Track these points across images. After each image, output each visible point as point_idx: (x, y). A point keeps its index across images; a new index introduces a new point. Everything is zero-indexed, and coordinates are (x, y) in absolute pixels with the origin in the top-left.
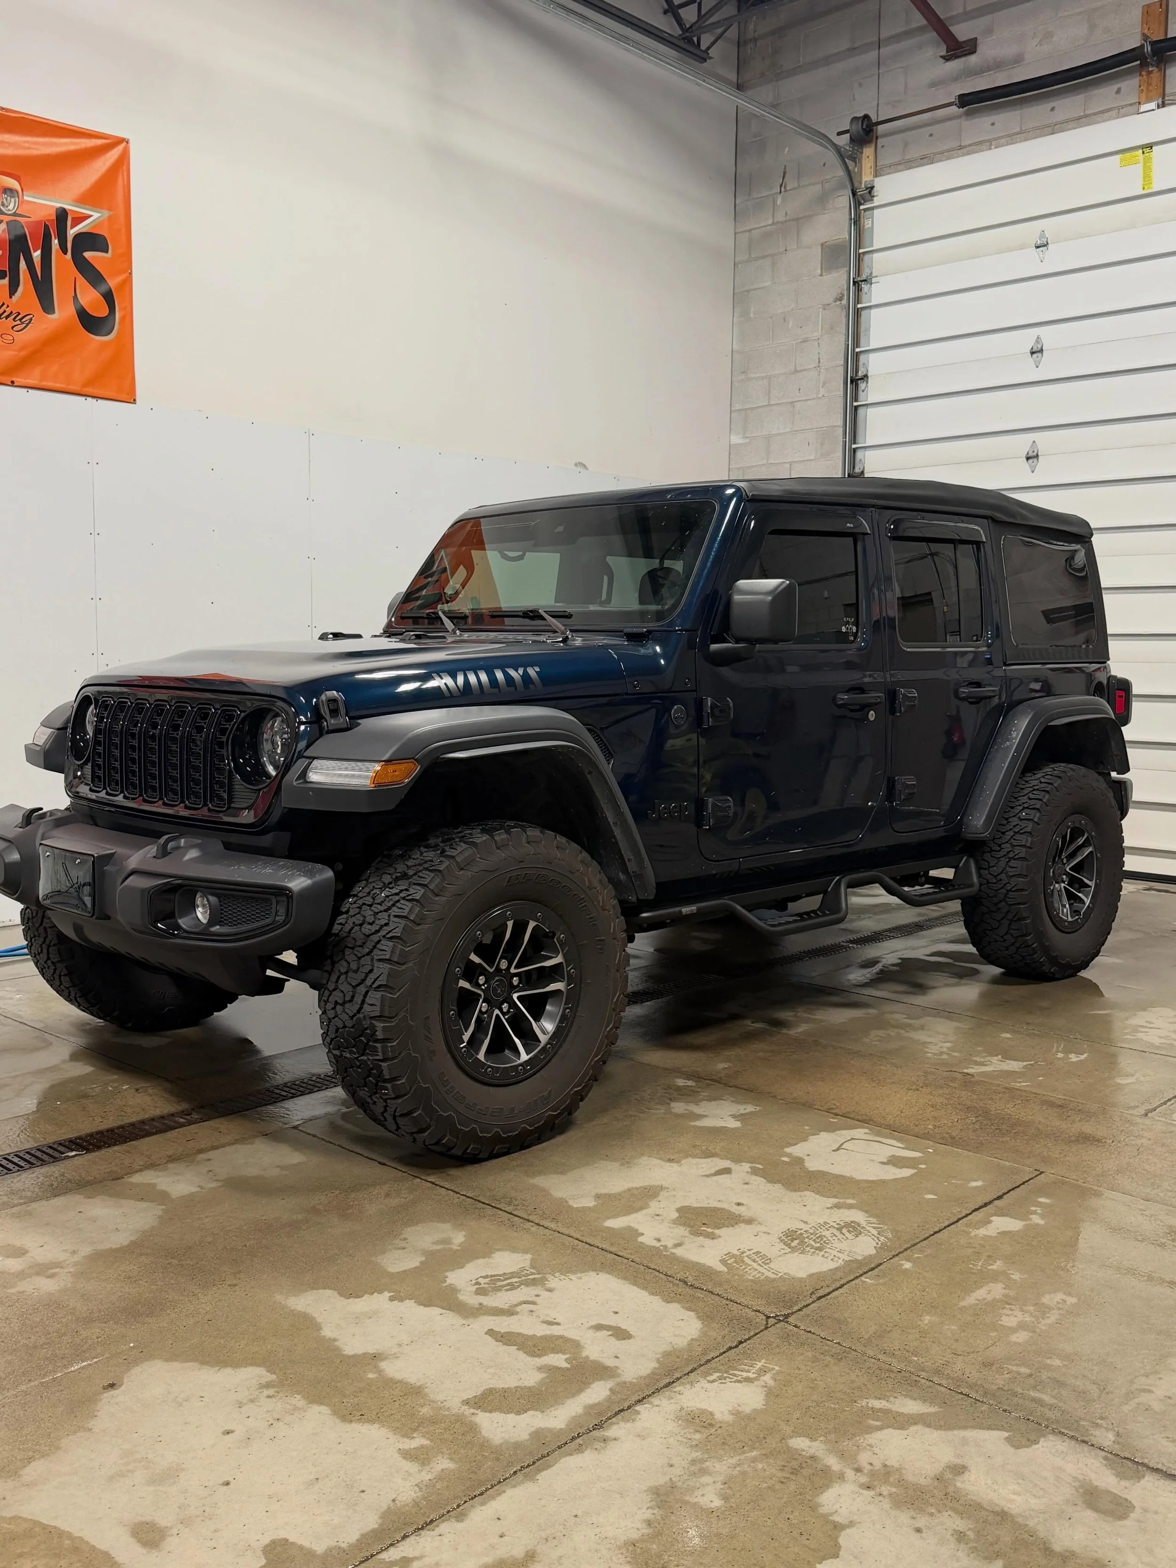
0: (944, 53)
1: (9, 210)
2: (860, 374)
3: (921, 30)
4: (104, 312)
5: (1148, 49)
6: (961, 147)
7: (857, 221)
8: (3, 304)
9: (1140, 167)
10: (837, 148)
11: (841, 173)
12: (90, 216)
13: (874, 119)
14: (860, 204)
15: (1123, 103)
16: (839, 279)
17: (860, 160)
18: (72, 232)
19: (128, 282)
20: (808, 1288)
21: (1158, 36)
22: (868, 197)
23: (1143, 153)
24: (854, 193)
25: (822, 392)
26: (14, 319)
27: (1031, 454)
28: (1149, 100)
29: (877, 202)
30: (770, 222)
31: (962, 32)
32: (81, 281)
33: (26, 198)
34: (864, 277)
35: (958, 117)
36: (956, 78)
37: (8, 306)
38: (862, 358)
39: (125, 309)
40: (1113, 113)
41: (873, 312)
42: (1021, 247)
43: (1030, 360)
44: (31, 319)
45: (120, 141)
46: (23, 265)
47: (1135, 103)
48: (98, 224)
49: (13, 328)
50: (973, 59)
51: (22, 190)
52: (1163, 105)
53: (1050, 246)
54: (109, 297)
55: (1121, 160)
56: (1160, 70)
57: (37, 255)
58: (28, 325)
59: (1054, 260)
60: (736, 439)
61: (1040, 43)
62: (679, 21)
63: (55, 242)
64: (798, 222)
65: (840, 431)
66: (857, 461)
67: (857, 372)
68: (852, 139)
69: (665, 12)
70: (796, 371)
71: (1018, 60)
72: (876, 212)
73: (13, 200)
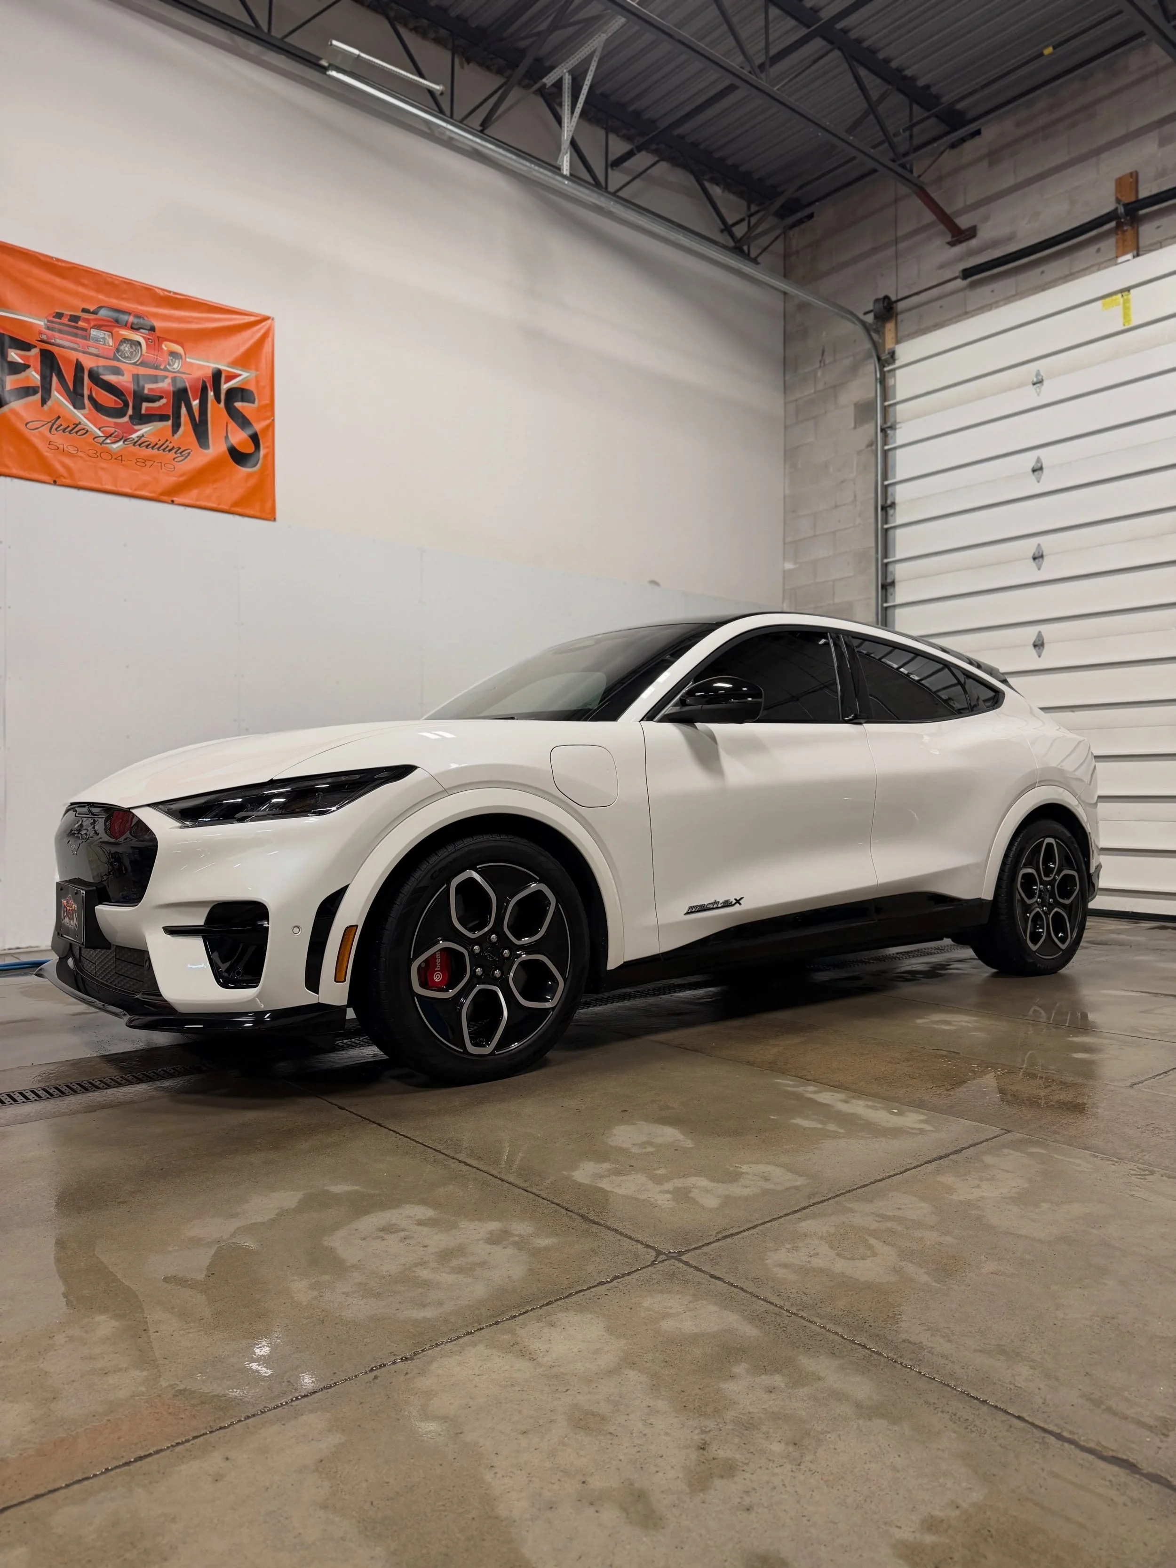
0: (949, 239)
1: (174, 369)
2: (889, 502)
3: (930, 225)
4: (250, 449)
5: (1121, 210)
6: (966, 313)
7: (883, 381)
8: (167, 441)
9: (1120, 308)
10: (863, 323)
11: (868, 345)
12: (240, 375)
13: (893, 298)
14: (884, 366)
15: (1102, 260)
16: (869, 430)
17: (884, 333)
18: (225, 387)
19: (271, 426)
20: (716, 1227)
21: (1129, 198)
22: (891, 360)
23: (1122, 296)
24: (879, 359)
25: (858, 521)
26: (176, 453)
27: (1036, 555)
28: (1124, 253)
29: (898, 363)
30: (813, 391)
31: (964, 222)
32: (232, 425)
33: (188, 360)
34: (889, 424)
35: (963, 289)
36: (961, 259)
37: (171, 442)
38: (890, 489)
39: (267, 447)
40: (1095, 268)
41: (898, 451)
42: (1021, 386)
43: (1032, 478)
44: (189, 453)
45: (266, 319)
46: (184, 411)
47: (1113, 259)
48: (246, 381)
49: (174, 459)
50: (973, 243)
51: (185, 354)
52: (1138, 255)
53: (1045, 382)
54: (255, 438)
55: (1104, 305)
56: (1133, 228)
57: (195, 403)
58: (186, 457)
59: (1049, 392)
60: (789, 566)
61: (1029, 222)
62: (731, 235)
63: (211, 394)
64: (835, 388)
65: (873, 551)
66: (889, 574)
67: (886, 499)
68: (876, 317)
69: (722, 231)
70: (836, 507)
71: (1011, 238)
72: (898, 372)
73: (177, 361)
